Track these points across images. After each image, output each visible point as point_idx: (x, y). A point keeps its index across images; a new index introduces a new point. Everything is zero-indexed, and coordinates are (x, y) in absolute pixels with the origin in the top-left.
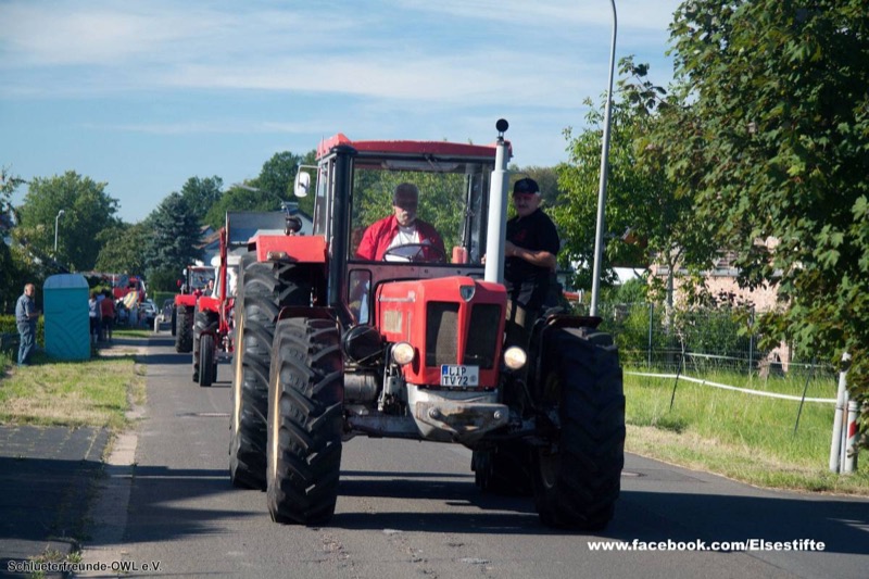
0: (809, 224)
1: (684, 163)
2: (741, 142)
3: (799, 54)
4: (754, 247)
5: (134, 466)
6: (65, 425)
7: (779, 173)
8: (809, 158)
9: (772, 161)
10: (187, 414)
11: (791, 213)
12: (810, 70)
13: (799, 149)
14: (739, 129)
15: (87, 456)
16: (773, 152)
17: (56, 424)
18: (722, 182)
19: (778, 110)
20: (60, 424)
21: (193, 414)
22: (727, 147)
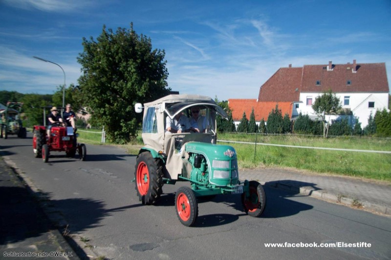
0: (99, 109)
1: (80, 100)
2: (89, 97)
3: (97, 85)
7: (95, 102)
8: (98, 99)
9: (94, 100)
11: (97, 107)
12: (98, 87)
13: (97, 99)
14: (89, 95)
16: (93, 99)
18: (87, 102)
19: (94, 93)
22: (87, 98)
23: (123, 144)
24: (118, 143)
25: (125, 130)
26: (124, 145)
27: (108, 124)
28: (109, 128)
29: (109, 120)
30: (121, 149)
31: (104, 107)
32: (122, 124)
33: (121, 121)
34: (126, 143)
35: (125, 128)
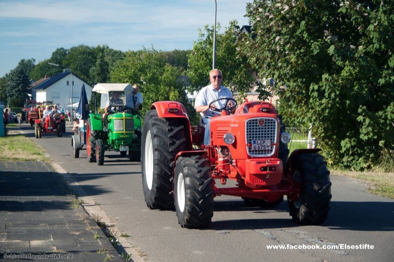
4: (280, 89)
5: (68, 173)
6: (29, 160)
10: (67, 155)
15: (50, 171)
17: (26, 160)
20: (27, 160)
21: (69, 155)
23: (362, 169)
24: (347, 167)
25: (368, 134)
26: (365, 172)
27: (324, 120)
28: (326, 130)
29: (327, 111)
30: (356, 182)
31: (318, 80)
32: (360, 118)
33: (360, 110)
34: (369, 167)
35: (370, 129)
